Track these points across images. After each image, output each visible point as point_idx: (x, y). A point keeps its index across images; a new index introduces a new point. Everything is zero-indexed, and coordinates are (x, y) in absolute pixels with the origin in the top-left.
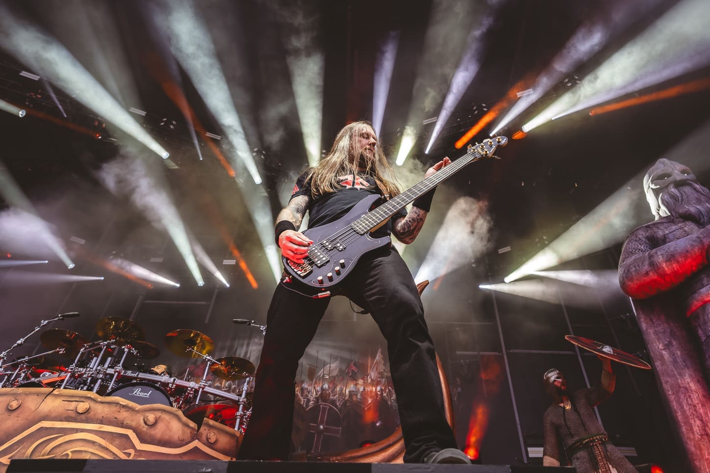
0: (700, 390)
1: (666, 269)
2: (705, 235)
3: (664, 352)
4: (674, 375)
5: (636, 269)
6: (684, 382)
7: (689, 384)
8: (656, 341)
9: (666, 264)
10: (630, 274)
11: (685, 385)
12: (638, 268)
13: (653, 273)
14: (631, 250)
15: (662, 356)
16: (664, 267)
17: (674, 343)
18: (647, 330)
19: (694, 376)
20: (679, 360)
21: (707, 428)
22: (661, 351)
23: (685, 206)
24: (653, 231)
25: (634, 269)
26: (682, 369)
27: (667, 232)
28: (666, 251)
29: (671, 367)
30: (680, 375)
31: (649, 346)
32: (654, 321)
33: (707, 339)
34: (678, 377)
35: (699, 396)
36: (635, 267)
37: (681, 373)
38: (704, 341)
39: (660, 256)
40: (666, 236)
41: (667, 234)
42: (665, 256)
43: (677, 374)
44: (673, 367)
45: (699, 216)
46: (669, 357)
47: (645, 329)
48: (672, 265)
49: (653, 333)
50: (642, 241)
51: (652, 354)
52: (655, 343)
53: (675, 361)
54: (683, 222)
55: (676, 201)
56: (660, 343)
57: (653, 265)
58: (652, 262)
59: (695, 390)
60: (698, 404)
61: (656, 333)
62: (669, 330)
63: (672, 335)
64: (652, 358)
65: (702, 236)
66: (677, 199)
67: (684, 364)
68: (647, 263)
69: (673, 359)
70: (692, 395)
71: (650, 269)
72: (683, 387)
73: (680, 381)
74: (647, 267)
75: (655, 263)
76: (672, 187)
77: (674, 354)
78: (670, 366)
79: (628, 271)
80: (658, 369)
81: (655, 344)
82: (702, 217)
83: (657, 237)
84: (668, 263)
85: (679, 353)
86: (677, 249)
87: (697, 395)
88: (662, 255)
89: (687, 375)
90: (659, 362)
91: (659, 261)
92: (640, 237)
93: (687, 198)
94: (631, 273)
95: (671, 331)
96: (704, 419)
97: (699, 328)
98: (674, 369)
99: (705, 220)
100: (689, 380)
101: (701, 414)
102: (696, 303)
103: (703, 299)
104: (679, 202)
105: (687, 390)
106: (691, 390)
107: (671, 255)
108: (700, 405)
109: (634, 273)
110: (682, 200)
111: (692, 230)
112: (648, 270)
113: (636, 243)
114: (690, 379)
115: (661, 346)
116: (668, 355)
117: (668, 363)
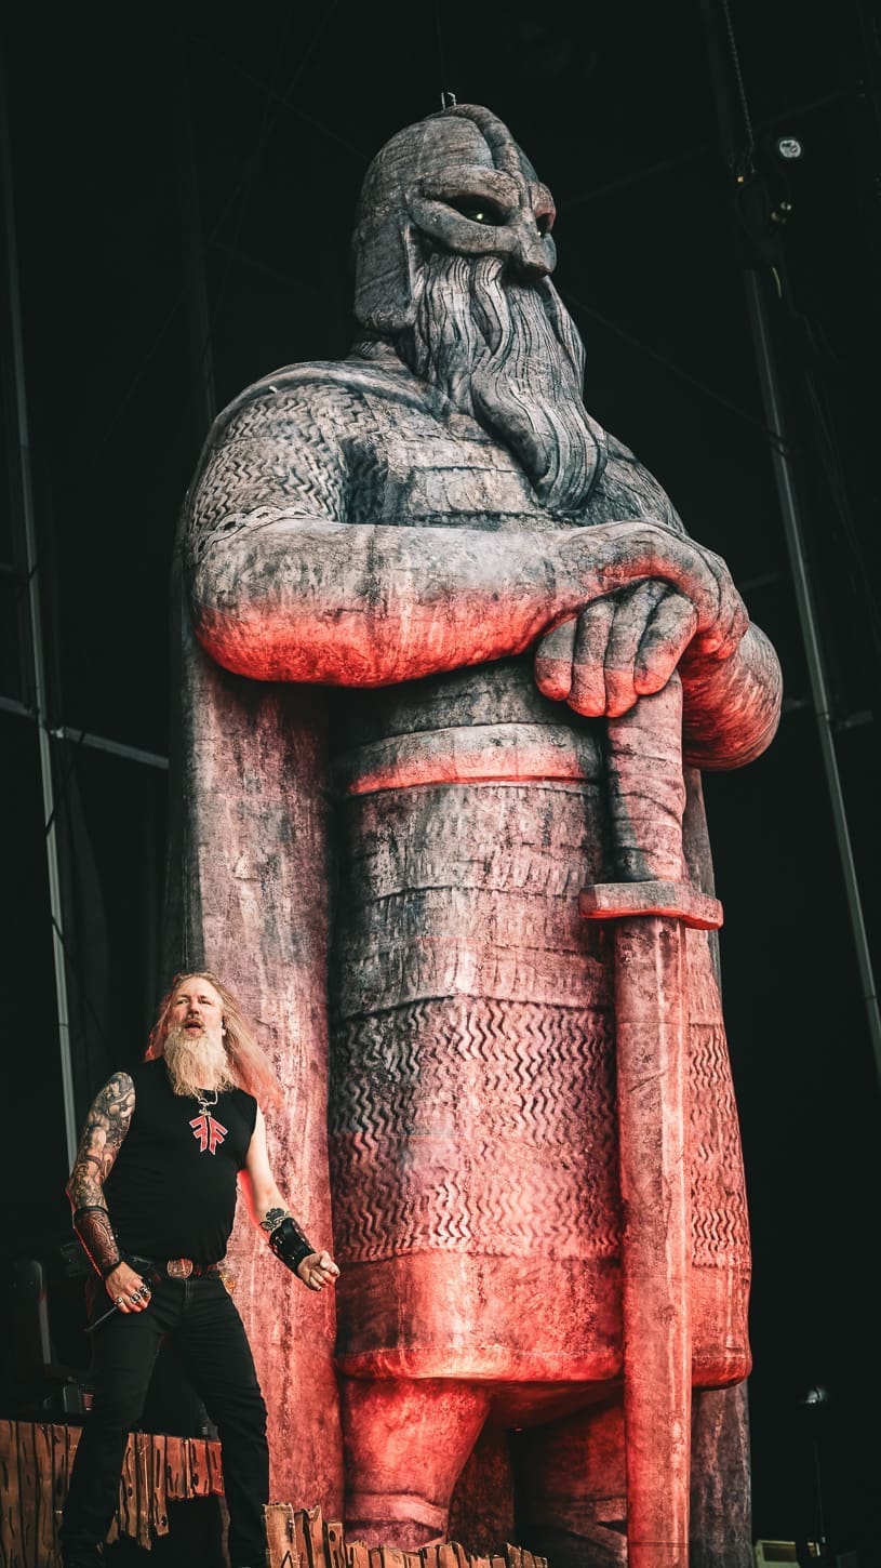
0: (311, 1047)
1: (406, 627)
2: (572, 566)
3: (246, 891)
4: (253, 980)
5: (304, 580)
6: (274, 1009)
7: (287, 1017)
8: (235, 842)
9: (414, 611)
10: (271, 589)
11: (275, 1019)
12: (313, 579)
13: (358, 623)
14: (280, 472)
15: (236, 902)
16: (404, 618)
17: (285, 866)
18: (215, 791)
19: (307, 997)
20: (283, 930)
21: (289, 1168)
22: (237, 883)
23: (511, 382)
24: (373, 426)
25: (296, 575)
26: (283, 965)
27: (423, 461)
28: (434, 566)
29: (253, 948)
30: (273, 983)
31: (202, 852)
32: (247, 765)
33: (401, 894)
34: (264, 987)
35: (301, 1061)
36: (304, 569)
37: (274, 976)
38: (387, 898)
39: (409, 575)
40: (418, 475)
41: (423, 470)
42: (424, 581)
43: (262, 977)
44: (257, 951)
45: (549, 455)
46: (256, 913)
47: (208, 784)
48: (428, 621)
49: (232, 812)
50: (326, 450)
51: (204, 883)
52: (229, 847)
53: (269, 931)
54: (483, 443)
55: (488, 343)
56: (242, 853)
57: (374, 597)
58: (373, 583)
59: (297, 1042)
60: (290, 1088)
61: (241, 813)
62: (279, 815)
63: (287, 833)
64: (199, 897)
65: (562, 568)
66: (495, 339)
67: (292, 948)
68: (354, 577)
69: (267, 922)
70: (283, 1057)
71: (356, 603)
72: (268, 1026)
73: (264, 1003)
74: (349, 592)
75: (382, 594)
76: (493, 274)
77: (273, 907)
78: (250, 945)
79: (271, 571)
80: (209, 943)
81: (227, 854)
82: (553, 465)
83: (386, 464)
84: (421, 612)
85: (288, 904)
86: (471, 574)
87: (297, 1060)
88: (415, 571)
89: (291, 989)
90: (222, 919)
91: (400, 591)
92: (326, 430)
93: (528, 350)
94: (278, 585)
95: (285, 821)
96: (291, 1139)
97: (385, 847)
98: (259, 958)
99: (558, 483)
100: (291, 1006)
101: (287, 1122)
102: (421, 765)
103: (453, 766)
104: (493, 353)
105: (276, 1036)
106: (287, 1039)
107: (443, 587)
108: (295, 1092)
109: (290, 591)
110: (509, 350)
111: (504, 498)
112: (347, 605)
113: (306, 451)
114: (294, 1003)
115: (243, 869)
116: (254, 905)
117: (247, 932)
